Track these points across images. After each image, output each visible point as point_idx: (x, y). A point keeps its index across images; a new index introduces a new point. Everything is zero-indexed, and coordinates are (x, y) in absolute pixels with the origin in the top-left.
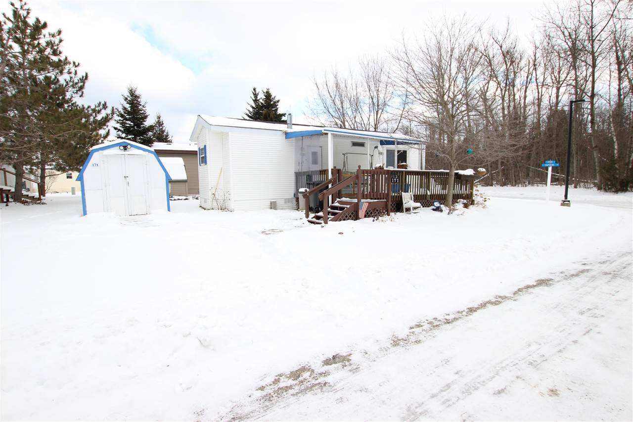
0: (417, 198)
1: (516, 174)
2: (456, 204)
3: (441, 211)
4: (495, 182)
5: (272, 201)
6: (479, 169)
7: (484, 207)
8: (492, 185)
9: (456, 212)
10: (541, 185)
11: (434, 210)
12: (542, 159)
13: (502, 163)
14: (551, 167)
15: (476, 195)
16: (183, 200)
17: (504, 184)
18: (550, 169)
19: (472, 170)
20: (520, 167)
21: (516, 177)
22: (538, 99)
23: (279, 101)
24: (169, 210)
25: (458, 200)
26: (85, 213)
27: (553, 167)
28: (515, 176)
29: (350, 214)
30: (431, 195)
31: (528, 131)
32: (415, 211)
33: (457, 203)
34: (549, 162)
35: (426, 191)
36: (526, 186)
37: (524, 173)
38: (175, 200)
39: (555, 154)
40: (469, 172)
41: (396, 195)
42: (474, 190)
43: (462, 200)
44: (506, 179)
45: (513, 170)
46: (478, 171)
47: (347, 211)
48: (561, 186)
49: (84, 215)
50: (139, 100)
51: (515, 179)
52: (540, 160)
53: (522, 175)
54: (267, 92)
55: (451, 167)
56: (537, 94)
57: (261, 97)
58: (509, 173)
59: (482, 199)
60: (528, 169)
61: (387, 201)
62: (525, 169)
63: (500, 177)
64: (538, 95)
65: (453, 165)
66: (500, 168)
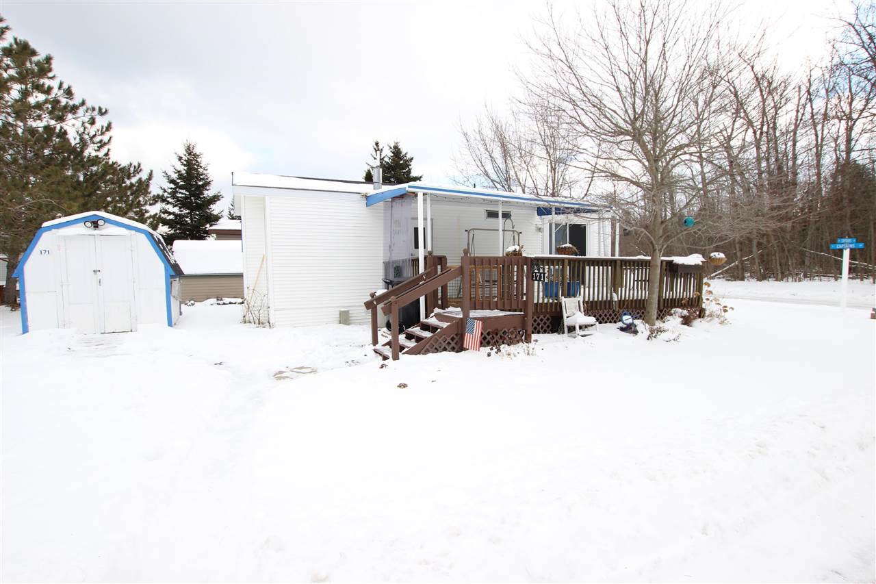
0: (592, 308)
1: (783, 261)
2: (669, 317)
3: (636, 332)
4: (747, 275)
5: (343, 310)
6: (712, 254)
7: (722, 323)
8: (743, 279)
9: (663, 336)
10: (826, 279)
11: (622, 329)
12: (827, 237)
13: (759, 244)
14: (848, 250)
15: (708, 299)
16: (236, 305)
17: (762, 278)
18: (846, 253)
19: (701, 256)
20: (789, 251)
21: (784, 267)
22: (817, 145)
23: (412, 159)
24: (170, 324)
25: (673, 311)
26: (25, 330)
27: (852, 250)
28: (780, 265)
29: (449, 340)
30: (620, 301)
31: (799, 197)
32: (582, 333)
33: (671, 315)
34: (843, 240)
35: (611, 294)
36: (800, 281)
37: (796, 259)
38: (224, 304)
39: (849, 228)
40: (695, 259)
41: (551, 301)
42: (704, 292)
43: (679, 310)
44: (766, 269)
45: (777, 255)
46: (710, 258)
47: (440, 335)
48: (862, 280)
49: (24, 333)
50: (199, 160)
51: (782, 269)
52: (822, 239)
53: (792, 264)
54: (396, 147)
55: (654, 250)
56: (813, 137)
57: (387, 154)
58: (772, 260)
59: (719, 307)
60: (802, 254)
61: (525, 316)
62: (798, 254)
63: (756, 267)
64: (817, 140)
65: (657, 247)
66: (756, 252)
